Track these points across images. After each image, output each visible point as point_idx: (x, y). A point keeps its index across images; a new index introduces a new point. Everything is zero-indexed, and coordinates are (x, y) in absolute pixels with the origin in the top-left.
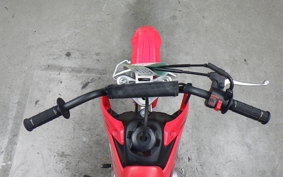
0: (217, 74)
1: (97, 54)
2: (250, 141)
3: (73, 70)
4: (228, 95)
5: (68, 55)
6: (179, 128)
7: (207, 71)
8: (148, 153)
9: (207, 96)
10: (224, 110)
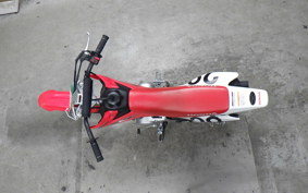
0: (81, 57)
1: (63, 162)
2: (125, 44)
3: (78, 181)
4: (93, 53)
5: (64, 189)
6: (109, 80)
7: (79, 62)
8: (121, 97)
9: (92, 64)
10: (100, 56)
